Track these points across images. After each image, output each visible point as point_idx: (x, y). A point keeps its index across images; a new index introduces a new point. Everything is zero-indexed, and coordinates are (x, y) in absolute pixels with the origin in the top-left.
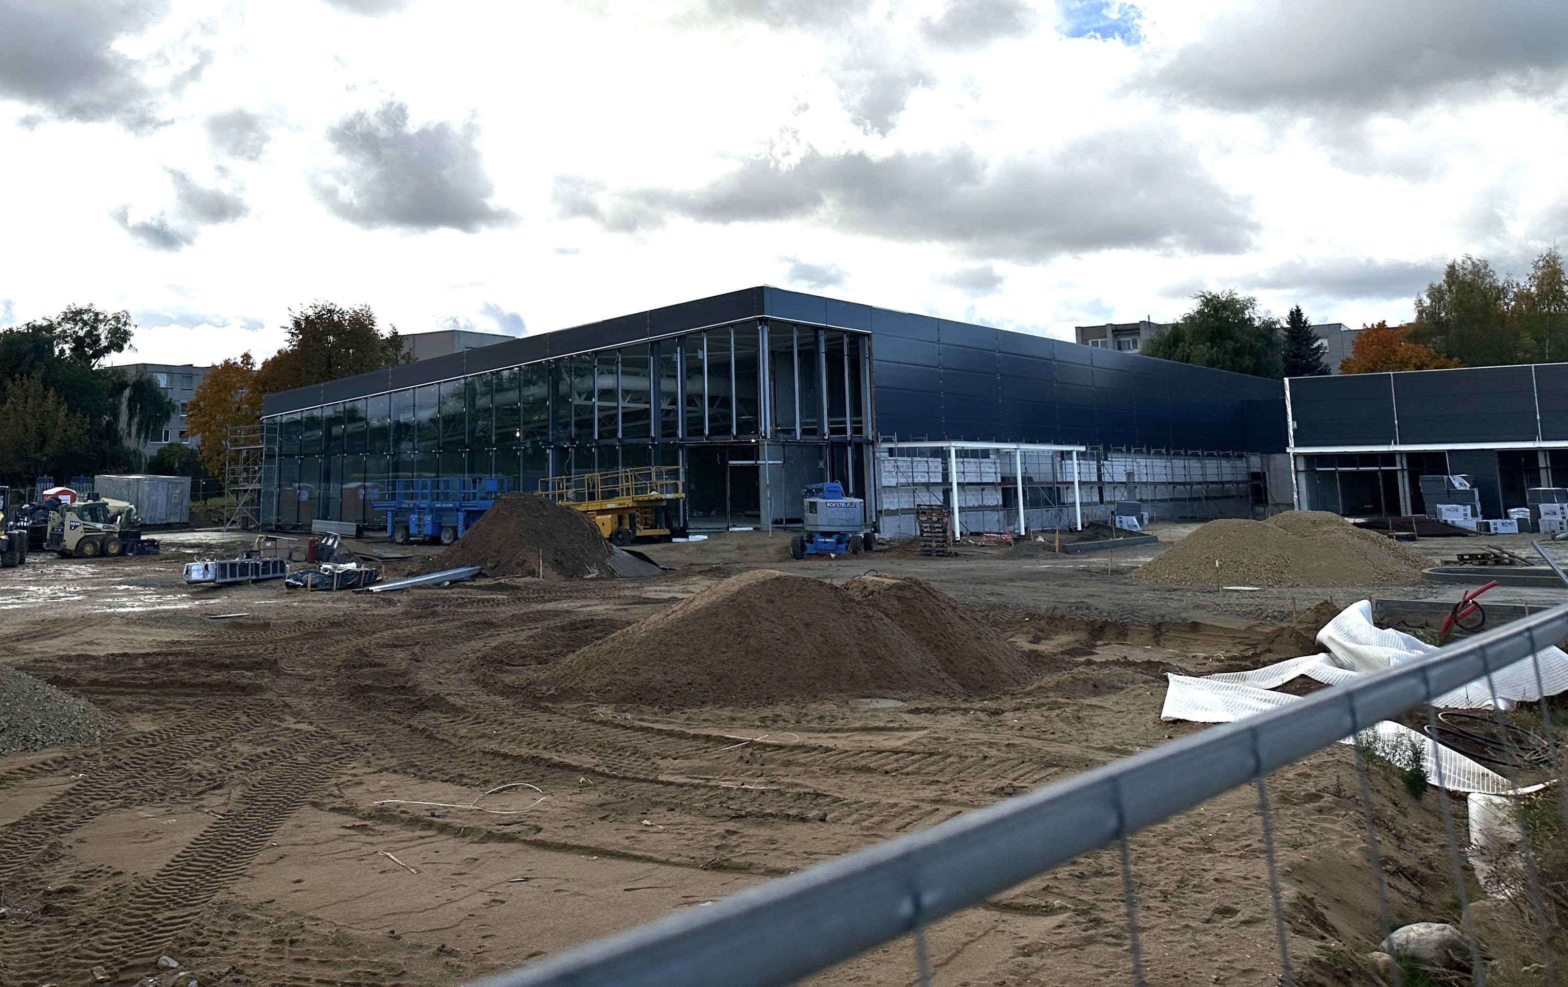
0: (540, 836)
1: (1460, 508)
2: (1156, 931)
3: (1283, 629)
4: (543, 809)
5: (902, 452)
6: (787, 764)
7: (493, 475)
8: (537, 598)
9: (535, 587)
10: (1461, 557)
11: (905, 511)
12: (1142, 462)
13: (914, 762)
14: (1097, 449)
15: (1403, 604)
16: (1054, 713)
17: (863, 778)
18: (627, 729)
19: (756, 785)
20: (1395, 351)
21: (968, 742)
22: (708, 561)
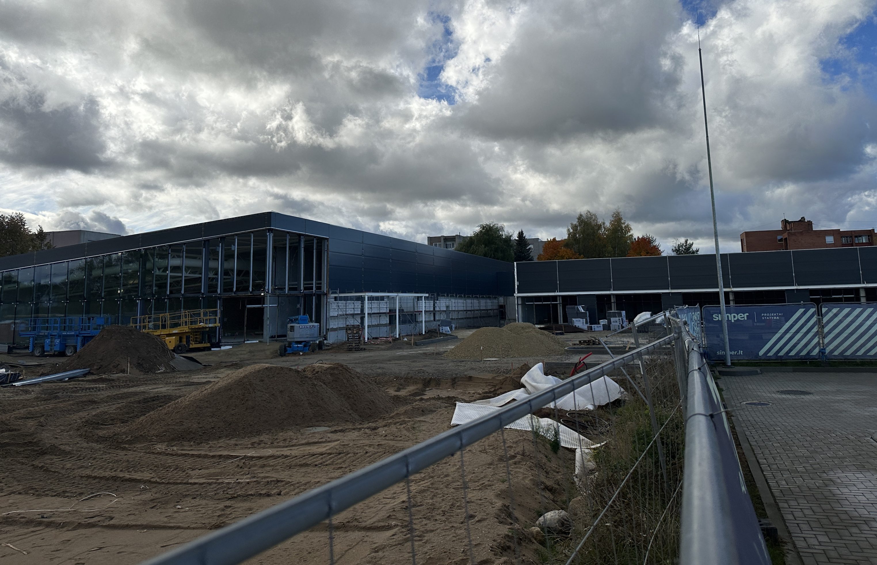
0: (112, 522)
1: (581, 320)
2: (438, 531)
3: (507, 377)
4: (116, 506)
5: (341, 299)
6: (264, 466)
7: (102, 315)
8: (124, 385)
9: (124, 379)
10: (580, 342)
11: (341, 329)
12: (453, 300)
13: (330, 458)
14: (433, 295)
15: (556, 364)
16: (402, 426)
17: (303, 470)
18: (174, 455)
19: (245, 479)
20: (559, 252)
21: (359, 445)
22: (232, 360)
